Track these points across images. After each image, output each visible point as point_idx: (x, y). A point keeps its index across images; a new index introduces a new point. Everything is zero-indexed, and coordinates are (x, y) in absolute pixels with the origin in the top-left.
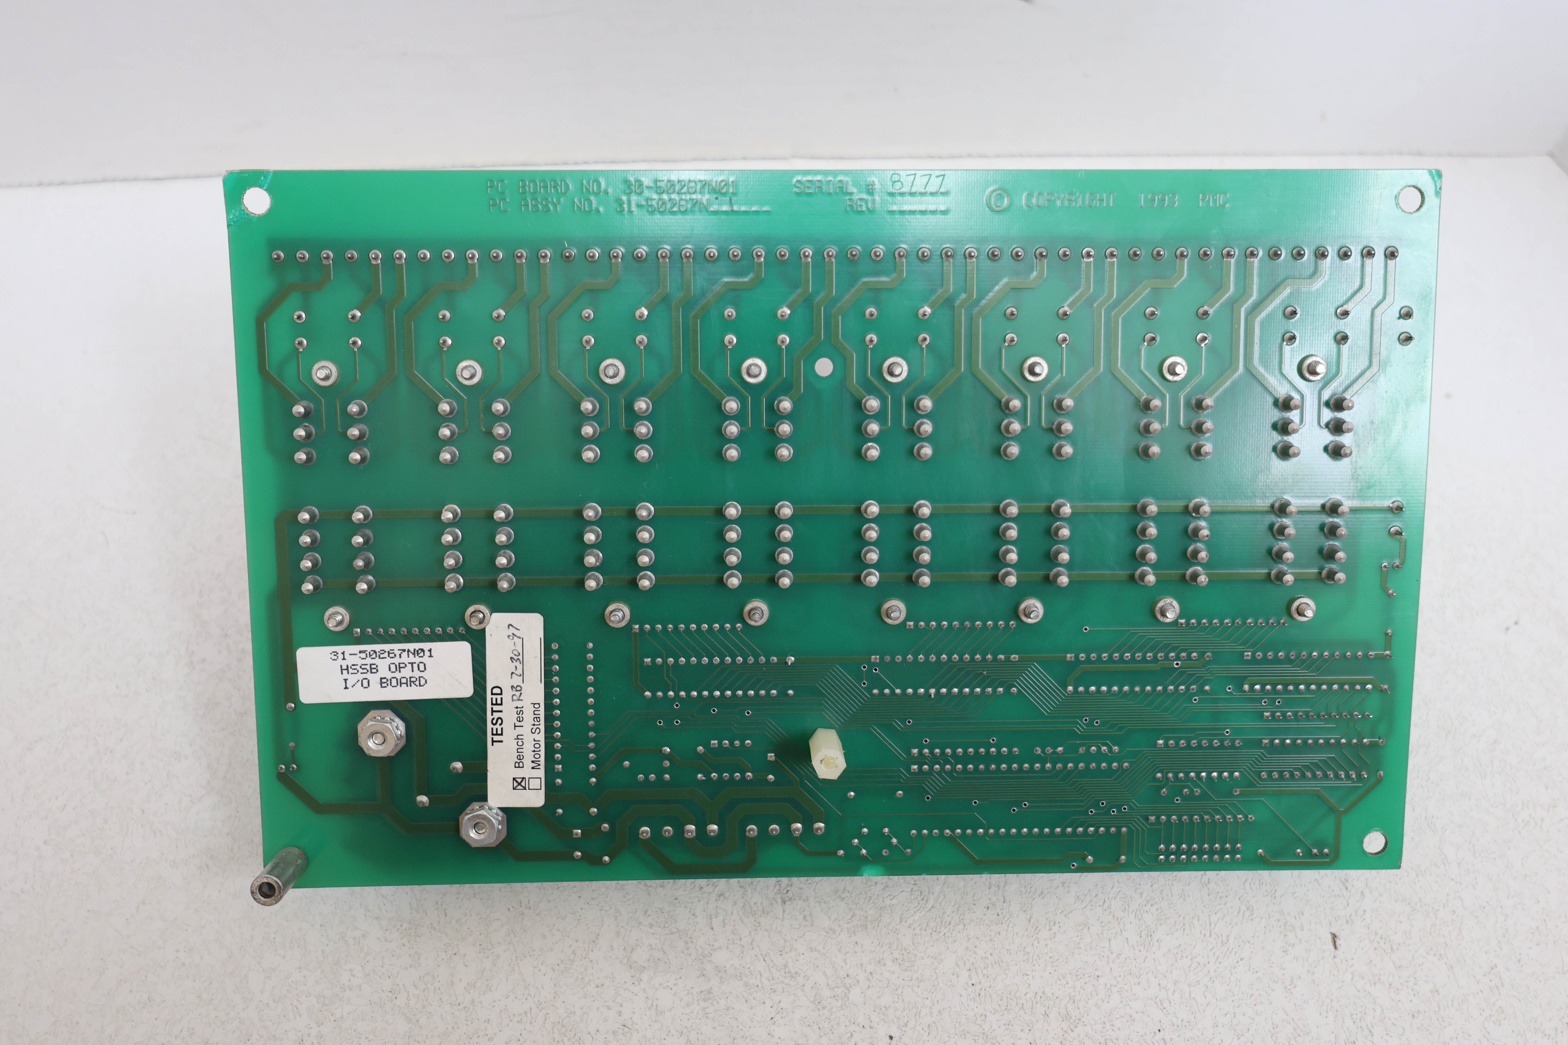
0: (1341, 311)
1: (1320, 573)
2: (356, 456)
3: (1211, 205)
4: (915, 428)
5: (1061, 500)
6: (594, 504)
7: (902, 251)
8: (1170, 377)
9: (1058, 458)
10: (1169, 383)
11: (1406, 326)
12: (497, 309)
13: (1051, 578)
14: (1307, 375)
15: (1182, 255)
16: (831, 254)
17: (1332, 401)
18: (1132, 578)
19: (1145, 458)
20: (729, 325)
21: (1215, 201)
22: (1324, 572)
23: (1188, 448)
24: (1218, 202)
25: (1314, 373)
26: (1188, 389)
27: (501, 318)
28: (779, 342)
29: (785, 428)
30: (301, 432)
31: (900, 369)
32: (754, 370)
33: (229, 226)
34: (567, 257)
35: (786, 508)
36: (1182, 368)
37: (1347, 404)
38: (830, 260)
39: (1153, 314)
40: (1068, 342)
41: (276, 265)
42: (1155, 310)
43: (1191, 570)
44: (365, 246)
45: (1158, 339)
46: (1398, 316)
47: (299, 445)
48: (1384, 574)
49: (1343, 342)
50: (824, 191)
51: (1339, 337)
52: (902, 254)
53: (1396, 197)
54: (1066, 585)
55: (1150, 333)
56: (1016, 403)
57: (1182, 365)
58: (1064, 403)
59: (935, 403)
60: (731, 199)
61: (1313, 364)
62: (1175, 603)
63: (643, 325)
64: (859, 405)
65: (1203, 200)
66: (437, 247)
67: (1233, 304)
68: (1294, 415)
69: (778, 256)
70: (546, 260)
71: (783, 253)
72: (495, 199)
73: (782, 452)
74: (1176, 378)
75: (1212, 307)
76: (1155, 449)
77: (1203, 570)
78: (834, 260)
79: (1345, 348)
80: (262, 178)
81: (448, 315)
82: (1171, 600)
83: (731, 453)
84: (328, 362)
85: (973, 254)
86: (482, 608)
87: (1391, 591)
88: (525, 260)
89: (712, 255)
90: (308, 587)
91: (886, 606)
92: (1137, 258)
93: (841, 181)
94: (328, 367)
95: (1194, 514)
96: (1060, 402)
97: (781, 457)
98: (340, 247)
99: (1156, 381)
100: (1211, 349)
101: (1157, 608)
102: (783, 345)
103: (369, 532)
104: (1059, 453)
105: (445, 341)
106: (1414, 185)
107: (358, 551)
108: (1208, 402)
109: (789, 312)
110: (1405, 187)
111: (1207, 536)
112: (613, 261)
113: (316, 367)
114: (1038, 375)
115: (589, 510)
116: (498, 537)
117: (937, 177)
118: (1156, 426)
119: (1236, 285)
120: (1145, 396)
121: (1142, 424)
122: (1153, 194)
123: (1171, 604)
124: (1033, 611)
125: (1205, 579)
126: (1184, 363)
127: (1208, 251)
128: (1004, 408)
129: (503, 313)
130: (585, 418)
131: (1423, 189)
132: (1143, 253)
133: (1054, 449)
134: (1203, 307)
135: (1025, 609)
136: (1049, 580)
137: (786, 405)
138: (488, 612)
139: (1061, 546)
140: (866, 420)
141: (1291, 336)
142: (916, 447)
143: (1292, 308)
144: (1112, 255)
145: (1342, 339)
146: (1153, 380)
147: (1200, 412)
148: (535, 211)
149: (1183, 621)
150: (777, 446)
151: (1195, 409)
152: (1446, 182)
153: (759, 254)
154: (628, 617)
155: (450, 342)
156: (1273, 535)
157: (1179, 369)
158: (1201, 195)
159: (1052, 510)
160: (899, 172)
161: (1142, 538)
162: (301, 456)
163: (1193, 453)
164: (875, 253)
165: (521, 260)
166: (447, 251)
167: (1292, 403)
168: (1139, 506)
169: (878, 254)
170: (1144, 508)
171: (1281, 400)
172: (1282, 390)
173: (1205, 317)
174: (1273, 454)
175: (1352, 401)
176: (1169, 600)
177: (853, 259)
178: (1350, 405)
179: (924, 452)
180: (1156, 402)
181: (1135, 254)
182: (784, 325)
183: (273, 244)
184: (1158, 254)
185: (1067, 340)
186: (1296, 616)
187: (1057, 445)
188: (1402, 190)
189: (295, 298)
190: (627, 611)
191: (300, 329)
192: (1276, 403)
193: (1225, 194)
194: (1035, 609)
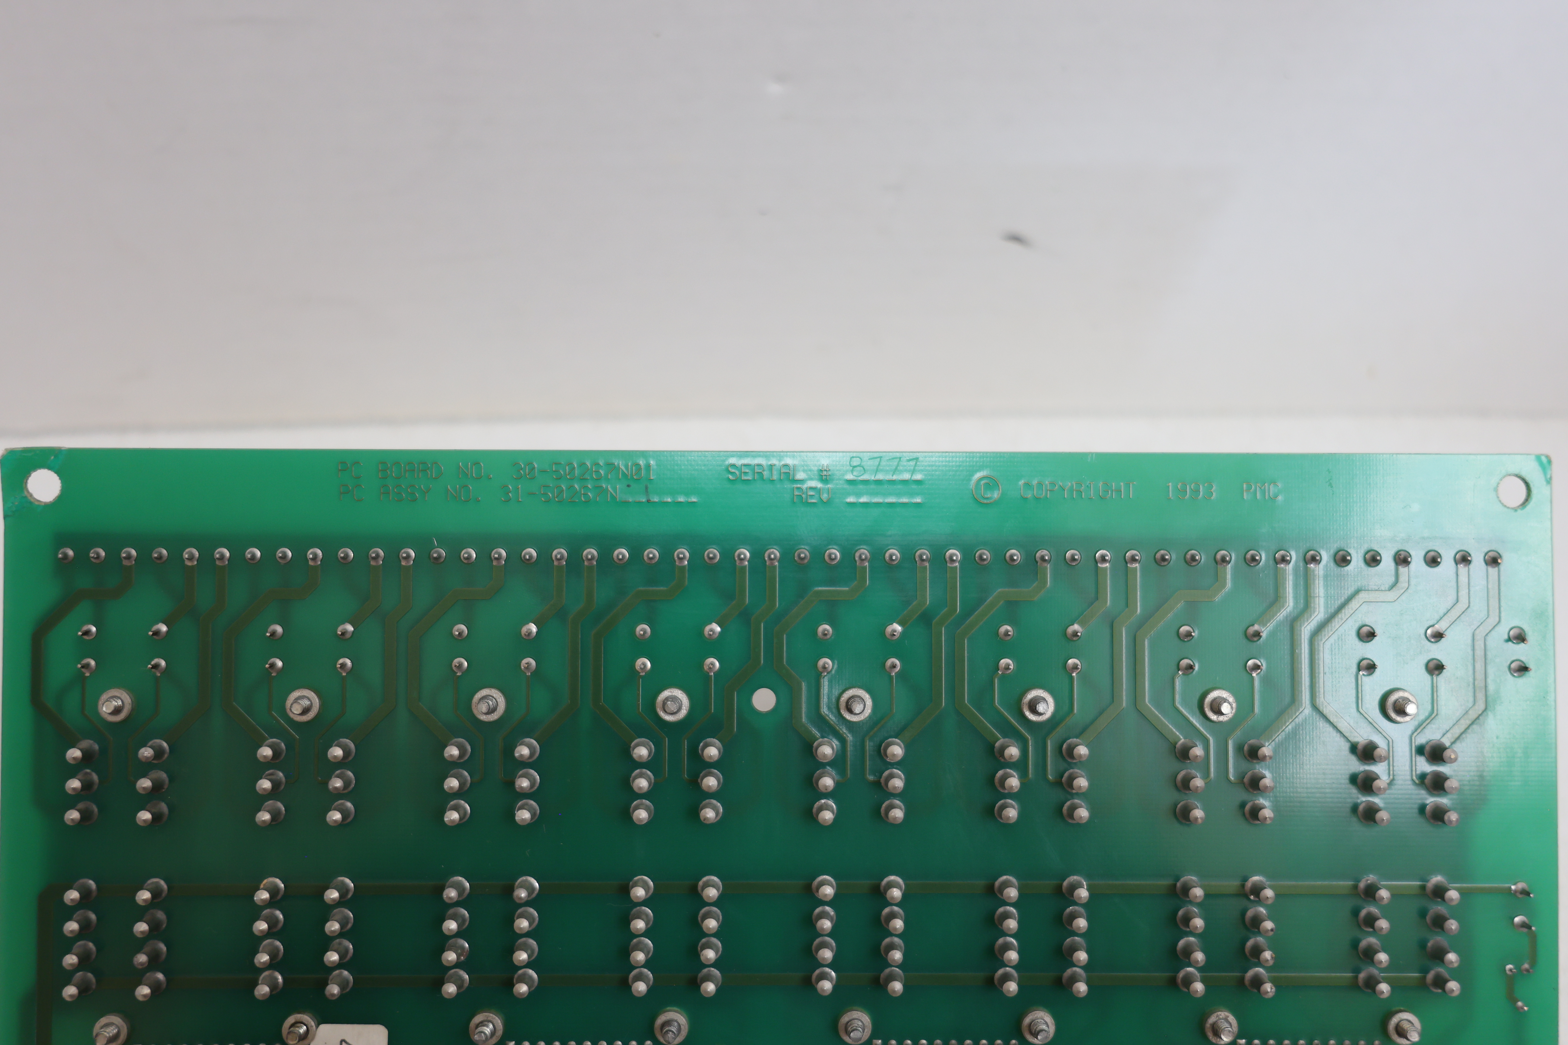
0: (1432, 632)
1: (1424, 978)
2: (145, 816)
3: (1258, 498)
4: (882, 780)
5: (1075, 877)
6: (460, 878)
7: (863, 554)
8: (1214, 717)
9: (1070, 821)
10: (1211, 723)
11: (1519, 652)
12: (344, 623)
13: (1064, 981)
14: (1393, 715)
15: (1223, 560)
16: (772, 556)
17: (1427, 749)
18: (1172, 982)
19: (1184, 821)
20: (642, 647)
21: (1264, 492)
22: (1430, 976)
23: (1243, 805)
24: (1267, 494)
25: (1401, 712)
26: (1238, 733)
27: (348, 636)
28: (706, 668)
29: (711, 782)
30: (75, 784)
31: (862, 706)
32: (672, 707)
33: (5, 517)
34: (436, 559)
35: (711, 888)
36: (1229, 706)
37: (1448, 755)
38: (772, 564)
39: (1189, 634)
40: (1079, 670)
41: (63, 566)
42: (1192, 631)
43: (1250, 974)
44: (177, 543)
45: (1197, 668)
46: (1506, 637)
47: (72, 801)
48: (1510, 982)
49: (1437, 672)
50: (765, 477)
51: (1431, 665)
52: (863, 557)
53: (1496, 489)
54: (1085, 994)
55: (1187, 658)
56: (1013, 751)
57: (1229, 703)
58: (1075, 751)
59: (908, 748)
60: (647, 488)
61: (1401, 700)
62: (1231, 1018)
63: (531, 646)
64: (809, 748)
65: (1248, 490)
66: (269, 545)
67: (1293, 623)
68: (1379, 769)
69: (706, 558)
70: (408, 562)
71: (711, 555)
72: (347, 485)
73: (706, 813)
74: (1221, 718)
75: (1264, 625)
76: (1198, 813)
77: (1267, 973)
78: (777, 563)
79: (1442, 680)
80: (52, 457)
81: (279, 629)
82: (1227, 1014)
83: (640, 814)
84: (120, 691)
85: (955, 558)
86: (306, 1018)
87: (1520, 1004)
88: (383, 561)
89: (621, 557)
90: (71, 991)
91: (845, 1019)
92: (1166, 563)
93: (786, 465)
94: (119, 698)
95: (1252, 897)
96: (1071, 750)
97: (705, 820)
98: (144, 544)
99: (1196, 721)
100: (1267, 681)
101: (1208, 1025)
102: (711, 672)
103: (161, 915)
104: (1071, 814)
105: (273, 666)
106: (1516, 473)
107: (139, 944)
108: (1266, 750)
109: (718, 629)
110: (1504, 477)
111: (1272, 930)
112: (495, 563)
113: (104, 697)
114: (1040, 714)
115: (451, 889)
116: (328, 925)
117: (909, 461)
118: (1198, 782)
119: (1296, 598)
120: (1183, 740)
121: (1180, 776)
122: (1184, 484)
123: (1226, 1019)
124: (1042, 1030)
125: (1271, 989)
126: (1231, 699)
127: (1257, 555)
128: (997, 754)
129: (350, 628)
130: (449, 768)
131: (1528, 479)
132: (1174, 557)
133: (1065, 808)
134: (1253, 625)
135: (1030, 1025)
136: (1063, 986)
137: (713, 752)
138: (313, 1024)
139: (1076, 938)
140: (818, 770)
141: (1371, 664)
142: (884, 805)
143: (1368, 628)
144: (1133, 559)
145: (1436, 668)
146: (1191, 719)
147: (1255, 761)
148: (397, 501)
149: (1243, 1041)
150: (701, 802)
151: (1249, 758)
152: (1556, 470)
153: (681, 556)
154: (500, 1032)
155: (279, 664)
156: (1359, 926)
157: (1225, 708)
158: (1245, 486)
159: (1064, 889)
160: (861, 455)
161: (1184, 929)
162: (73, 815)
163: (1247, 815)
164: (830, 555)
165: (377, 562)
166: (280, 550)
167: (1377, 752)
168: (1179, 884)
169: (833, 556)
170: (1186, 889)
171: (1360, 747)
172: (1362, 735)
173: (1255, 639)
174: (1354, 819)
175: (1454, 752)
176: (1223, 1014)
177: (801, 566)
178: (1453, 756)
179: (893, 814)
180: (1198, 751)
181: (1163, 559)
182: (713, 647)
183: (62, 539)
184: (1193, 558)
185: (1078, 669)
186: (1395, 1037)
187: (1068, 803)
188: (1501, 480)
189: (84, 608)
190: (499, 1022)
191: (87, 646)
192: (1354, 748)
193: (1275, 483)
194: (1044, 1027)
